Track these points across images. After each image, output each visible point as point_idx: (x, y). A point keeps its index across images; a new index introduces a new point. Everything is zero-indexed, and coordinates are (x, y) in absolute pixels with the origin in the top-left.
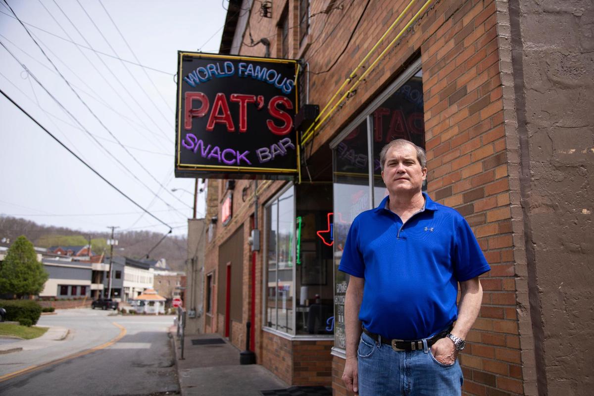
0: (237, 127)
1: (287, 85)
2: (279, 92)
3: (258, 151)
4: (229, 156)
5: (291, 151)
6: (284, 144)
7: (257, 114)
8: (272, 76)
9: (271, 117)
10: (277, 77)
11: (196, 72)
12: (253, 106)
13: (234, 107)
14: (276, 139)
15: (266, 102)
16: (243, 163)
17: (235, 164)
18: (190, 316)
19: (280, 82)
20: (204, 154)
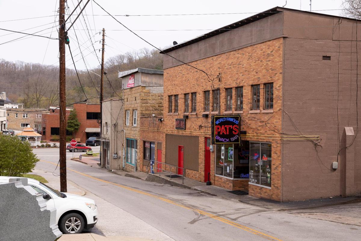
0: (227, 133)
1: (237, 122)
2: (235, 124)
3: (231, 139)
4: (225, 140)
5: (238, 138)
6: (237, 136)
7: (231, 130)
8: (234, 120)
9: (234, 131)
10: (235, 121)
11: (218, 121)
12: (230, 128)
13: (226, 128)
14: (234, 135)
15: (233, 127)
16: (228, 142)
17: (226, 142)
18: (113, 158)
19: (235, 122)
20: (220, 140)
